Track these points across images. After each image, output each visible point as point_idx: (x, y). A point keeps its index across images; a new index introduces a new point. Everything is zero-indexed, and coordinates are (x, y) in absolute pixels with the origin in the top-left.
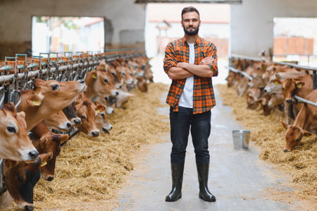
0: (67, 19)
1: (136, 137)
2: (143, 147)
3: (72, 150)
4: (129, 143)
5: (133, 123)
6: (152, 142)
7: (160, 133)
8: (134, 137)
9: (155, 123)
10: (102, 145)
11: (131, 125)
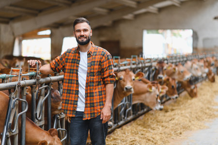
0: (176, 31)
1: (181, 125)
2: (184, 134)
3: (115, 139)
4: (172, 130)
5: (183, 112)
6: (195, 128)
7: (206, 120)
8: (180, 124)
9: (205, 111)
10: (149, 132)
11: (181, 114)
